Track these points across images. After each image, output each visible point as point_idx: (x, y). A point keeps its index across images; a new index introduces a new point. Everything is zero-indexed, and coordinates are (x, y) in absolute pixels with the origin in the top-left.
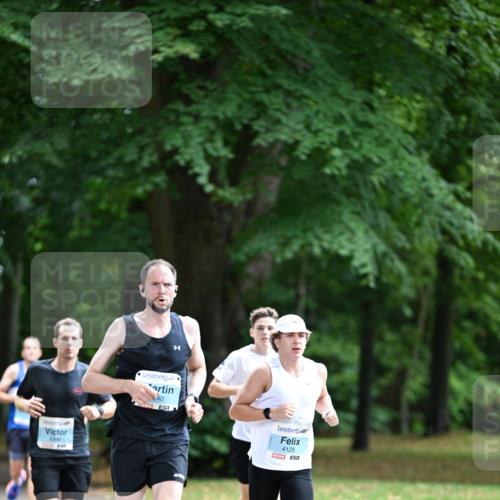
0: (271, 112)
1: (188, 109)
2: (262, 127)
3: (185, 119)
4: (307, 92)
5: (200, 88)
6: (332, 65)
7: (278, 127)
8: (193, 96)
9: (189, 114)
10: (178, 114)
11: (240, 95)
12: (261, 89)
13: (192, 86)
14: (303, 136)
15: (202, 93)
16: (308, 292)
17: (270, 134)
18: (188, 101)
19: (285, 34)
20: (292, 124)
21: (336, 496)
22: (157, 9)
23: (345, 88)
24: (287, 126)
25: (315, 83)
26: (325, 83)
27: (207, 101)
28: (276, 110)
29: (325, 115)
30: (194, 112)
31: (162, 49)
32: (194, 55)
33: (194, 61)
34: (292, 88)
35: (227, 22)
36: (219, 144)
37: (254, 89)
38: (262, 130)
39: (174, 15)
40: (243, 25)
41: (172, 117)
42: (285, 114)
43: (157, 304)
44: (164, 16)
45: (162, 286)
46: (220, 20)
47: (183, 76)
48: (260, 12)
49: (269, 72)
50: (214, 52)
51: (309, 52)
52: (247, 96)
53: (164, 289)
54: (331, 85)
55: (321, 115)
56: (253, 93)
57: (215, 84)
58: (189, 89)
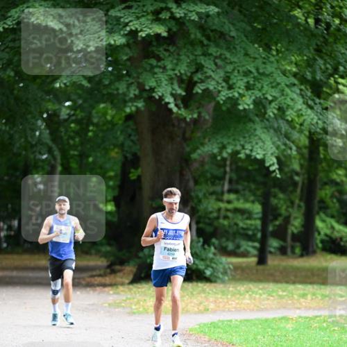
0: (205, 70)
2: (199, 79)
3: (156, 70)
4: (228, 55)
5: (166, 50)
7: (209, 80)
8: (161, 56)
9: (160, 67)
10: (152, 67)
11: (188, 57)
12: (200, 53)
13: (161, 49)
14: (222, 87)
15: (167, 54)
16: (231, 170)
17: (203, 84)
18: (159, 59)
20: (217, 78)
21: (247, 292)
22: (141, 4)
24: (214, 79)
25: (235, 48)
26: (241, 47)
27: (170, 59)
29: (238, 71)
30: (163, 66)
31: (145, 29)
32: (165, 34)
33: (164, 37)
35: (183, 15)
36: (176, 86)
37: (196, 53)
38: (199, 81)
39: (151, 8)
41: (148, 69)
42: (213, 71)
44: (145, 9)
46: (179, 13)
47: (155, 43)
49: (206, 42)
50: (174, 29)
52: (192, 57)
54: (244, 49)
55: (236, 71)
56: (196, 56)
57: (174, 48)
58: (160, 51)
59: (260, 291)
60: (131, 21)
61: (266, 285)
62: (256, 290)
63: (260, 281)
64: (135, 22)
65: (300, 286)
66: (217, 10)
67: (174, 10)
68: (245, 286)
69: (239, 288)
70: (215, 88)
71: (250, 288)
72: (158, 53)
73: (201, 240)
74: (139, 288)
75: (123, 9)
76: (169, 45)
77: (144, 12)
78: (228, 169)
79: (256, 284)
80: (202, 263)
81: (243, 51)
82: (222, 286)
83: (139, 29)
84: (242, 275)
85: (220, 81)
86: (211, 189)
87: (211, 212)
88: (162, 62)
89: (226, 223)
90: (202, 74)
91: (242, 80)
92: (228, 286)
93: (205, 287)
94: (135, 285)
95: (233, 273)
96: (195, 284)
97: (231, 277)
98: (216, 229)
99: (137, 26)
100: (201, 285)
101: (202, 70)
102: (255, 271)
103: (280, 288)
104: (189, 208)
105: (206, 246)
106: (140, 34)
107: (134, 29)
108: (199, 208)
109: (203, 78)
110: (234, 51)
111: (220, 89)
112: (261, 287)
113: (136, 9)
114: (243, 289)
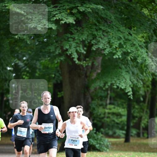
0: (97, 38)
1: (72, 36)
2: (94, 43)
3: (70, 39)
4: (109, 30)
5: (76, 29)
6: (118, 21)
7: (99, 43)
8: (73, 32)
9: (71, 38)
10: (68, 38)
11: (88, 32)
12: (95, 30)
13: (73, 29)
15: (76, 31)
17: (96, 46)
19: (103, 12)
20: (104, 42)
22: (62, 5)
23: (122, 28)
24: (102, 43)
25: (113, 27)
26: (116, 27)
27: (78, 33)
28: (99, 37)
29: (115, 38)
30: (73, 37)
31: (64, 19)
34: (105, 29)
35: (84, 10)
37: (92, 30)
38: (94, 44)
39: (67, 7)
40: (89, 11)
41: (66, 39)
42: (102, 39)
43: (46, 103)
44: (64, 8)
45: (47, 99)
46: (82, 9)
48: (94, 7)
49: (98, 24)
50: (80, 18)
51: (110, 18)
52: (90, 32)
53: (48, 99)
55: (114, 38)
56: (92, 31)
57: (81, 28)
58: (72, 30)
59: (126, 156)
60: (57, 14)
61: (129, 153)
62: (124, 155)
63: (126, 151)
64: (59, 15)
65: (147, 154)
66: (102, 7)
67: (79, 8)
68: (118, 154)
69: (115, 155)
70: (103, 47)
71: (121, 155)
72: (71, 30)
73: (95, 129)
74: (62, 155)
75: (53, 8)
76: (77, 26)
77: (64, 10)
78: (109, 92)
79: (124, 153)
80: (95, 141)
81: (117, 29)
82: (106, 153)
83: (61, 19)
84: (117, 147)
85: (106, 44)
86: (100, 103)
87: (100, 115)
88: (73, 35)
89: (108, 120)
90: (96, 41)
91: (117, 41)
92: (109, 153)
93: (97, 154)
94: (60, 153)
95: (112, 147)
96: (92, 152)
97: (110, 149)
98: (103, 124)
99: (59, 17)
100: (95, 153)
101: (96, 38)
102: (123, 146)
103: (137, 155)
104: (88, 113)
105: (97, 133)
106: (61, 22)
107: (58, 19)
108: (94, 112)
109: (96, 42)
110: (112, 28)
111: (106, 47)
112: (126, 154)
113: (60, 7)
114: (117, 155)
